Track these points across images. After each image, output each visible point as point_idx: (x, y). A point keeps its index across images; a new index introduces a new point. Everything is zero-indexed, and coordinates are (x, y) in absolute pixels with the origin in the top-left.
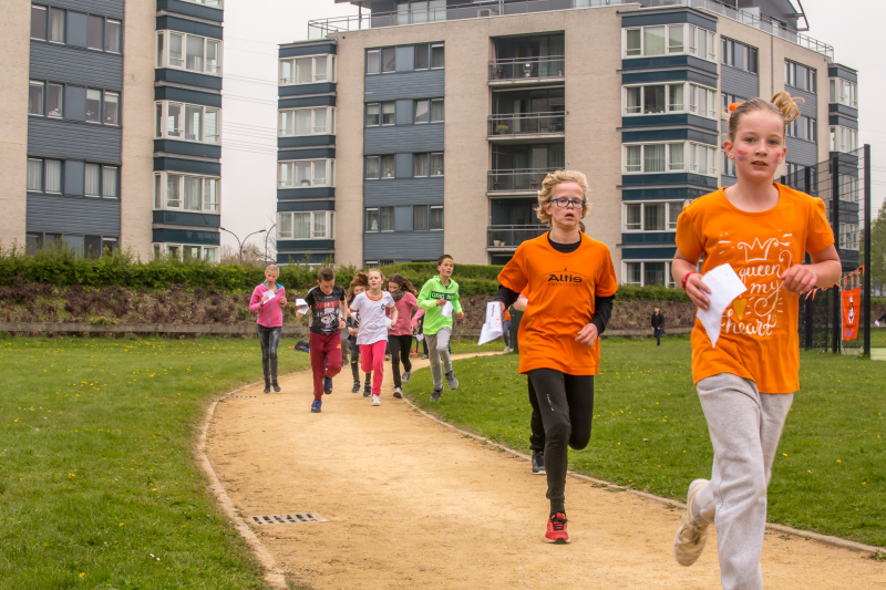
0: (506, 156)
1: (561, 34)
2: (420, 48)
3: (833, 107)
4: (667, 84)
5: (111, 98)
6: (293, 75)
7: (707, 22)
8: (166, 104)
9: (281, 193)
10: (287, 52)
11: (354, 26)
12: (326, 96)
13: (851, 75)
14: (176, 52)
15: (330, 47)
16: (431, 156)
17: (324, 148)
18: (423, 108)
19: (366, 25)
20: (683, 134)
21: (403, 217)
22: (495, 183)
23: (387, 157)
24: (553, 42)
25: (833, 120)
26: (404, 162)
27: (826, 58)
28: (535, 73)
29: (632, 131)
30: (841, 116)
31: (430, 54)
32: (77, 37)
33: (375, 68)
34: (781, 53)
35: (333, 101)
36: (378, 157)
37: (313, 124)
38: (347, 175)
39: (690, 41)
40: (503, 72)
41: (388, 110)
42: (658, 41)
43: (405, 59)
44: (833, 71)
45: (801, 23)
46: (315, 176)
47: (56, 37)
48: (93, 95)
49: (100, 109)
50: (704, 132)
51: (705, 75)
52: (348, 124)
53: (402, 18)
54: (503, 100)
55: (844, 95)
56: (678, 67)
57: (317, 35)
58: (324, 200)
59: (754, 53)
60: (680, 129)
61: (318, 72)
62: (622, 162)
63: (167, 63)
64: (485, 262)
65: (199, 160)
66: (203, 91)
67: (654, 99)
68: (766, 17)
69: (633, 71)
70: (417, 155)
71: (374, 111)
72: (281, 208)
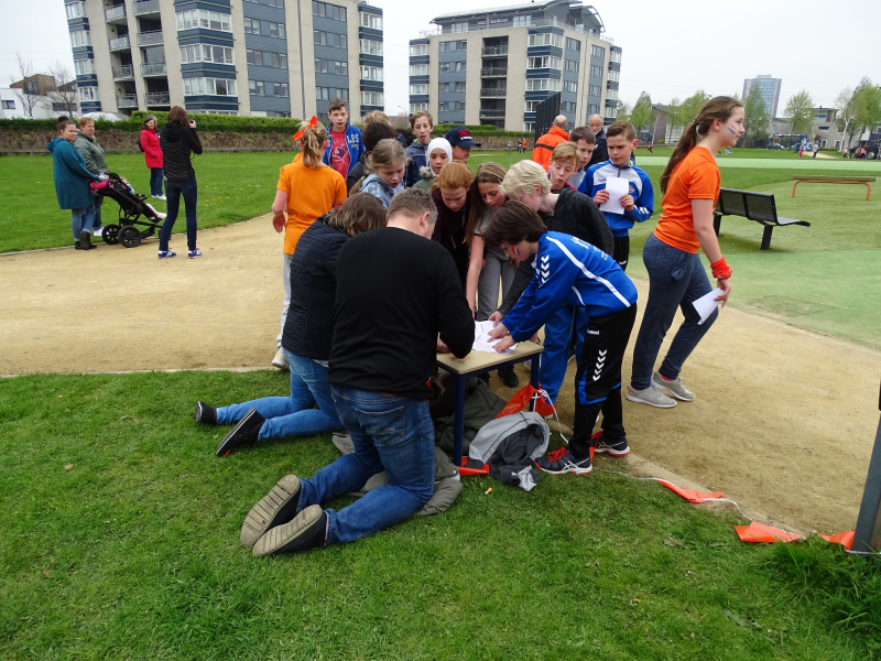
0: (487, 84)
1: (507, 37)
2: (458, 42)
3: (610, 63)
4: (542, 57)
5: (344, 65)
6: (414, 52)
7: (560, 32)
8: (363, 67)
9: (411, 97)
10: (412, 43)
11: (436, 33)
12: (425, 60)
13: (619, 50)
14: (367, 47)
15: (427, 41)
16: (461, 84)
17: (425, 80)
18: (459, 66)
19: (440, 33)
20: (547, 76)
21: (452, 105)
22: (483, 94)
23: (447, 84)
24: (505, 40)
25: (610, 68)
26: (452, 85)
27: (610, 44)
28: (498, 52)
29: (530, 74)
30: (614, 67)
31: (462, 44)
32: (331, 42)
33: (443, 50)
34: (590, 42)
35: (428, 62)
36: (443, 84)
37: (421, 71)
38: (432, 90)
39: (552, 40)
40: (486, 52)
41: (447, 66)
42: (541, 41)
43: (453, 46)
44: (612, 49)
45: (602, 29)
46: (423, 91)
47: (323, 43)
48: (338, 64)
49: (341, 69)
50: (555, 75)
51: (557, 52)
52: (433, 71)
53: (453, 30)
54: (486, 62)
55: (616, 58)
56: (547, 51)
57: (423, 37)
58: (425, 99)
59: (579, 43)
60: (546, 74)
61: (423, 52)
62: (526, 86)
63: (364, 52)
64: (478, 123)
65: (377, 87)
66: (377, 62)
67: (538, 62)
68: (586, 28)
69: (532, 52)
70: (457, 83)
71: (442, 66)
72: (411, 102)
